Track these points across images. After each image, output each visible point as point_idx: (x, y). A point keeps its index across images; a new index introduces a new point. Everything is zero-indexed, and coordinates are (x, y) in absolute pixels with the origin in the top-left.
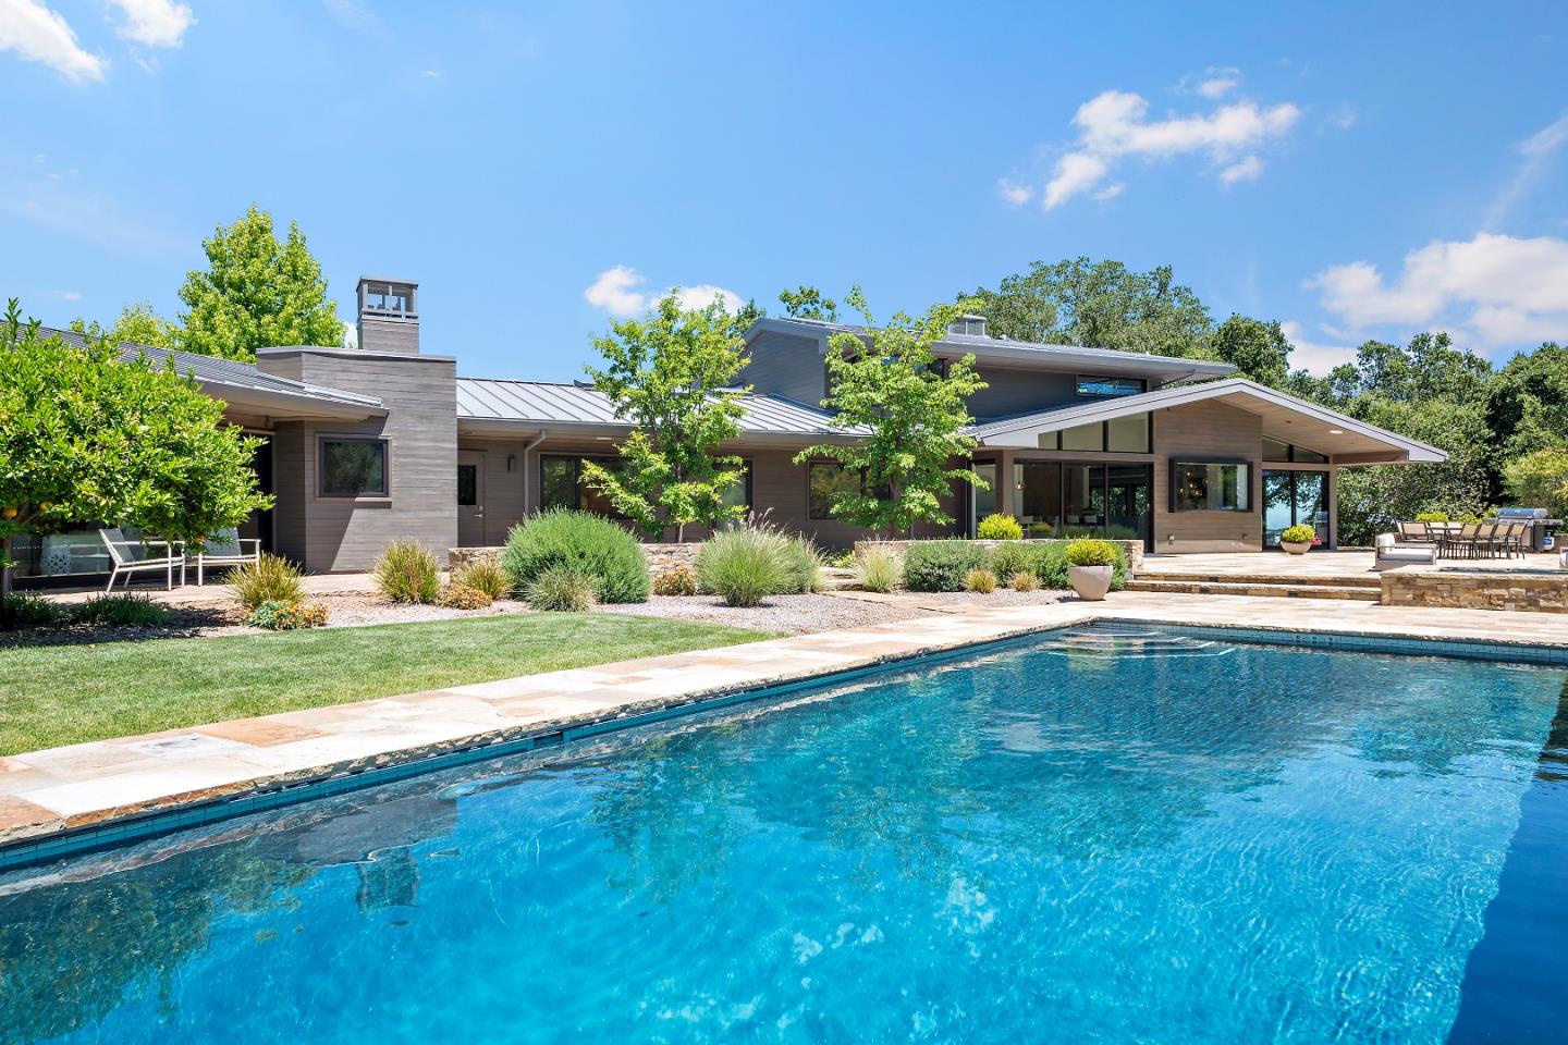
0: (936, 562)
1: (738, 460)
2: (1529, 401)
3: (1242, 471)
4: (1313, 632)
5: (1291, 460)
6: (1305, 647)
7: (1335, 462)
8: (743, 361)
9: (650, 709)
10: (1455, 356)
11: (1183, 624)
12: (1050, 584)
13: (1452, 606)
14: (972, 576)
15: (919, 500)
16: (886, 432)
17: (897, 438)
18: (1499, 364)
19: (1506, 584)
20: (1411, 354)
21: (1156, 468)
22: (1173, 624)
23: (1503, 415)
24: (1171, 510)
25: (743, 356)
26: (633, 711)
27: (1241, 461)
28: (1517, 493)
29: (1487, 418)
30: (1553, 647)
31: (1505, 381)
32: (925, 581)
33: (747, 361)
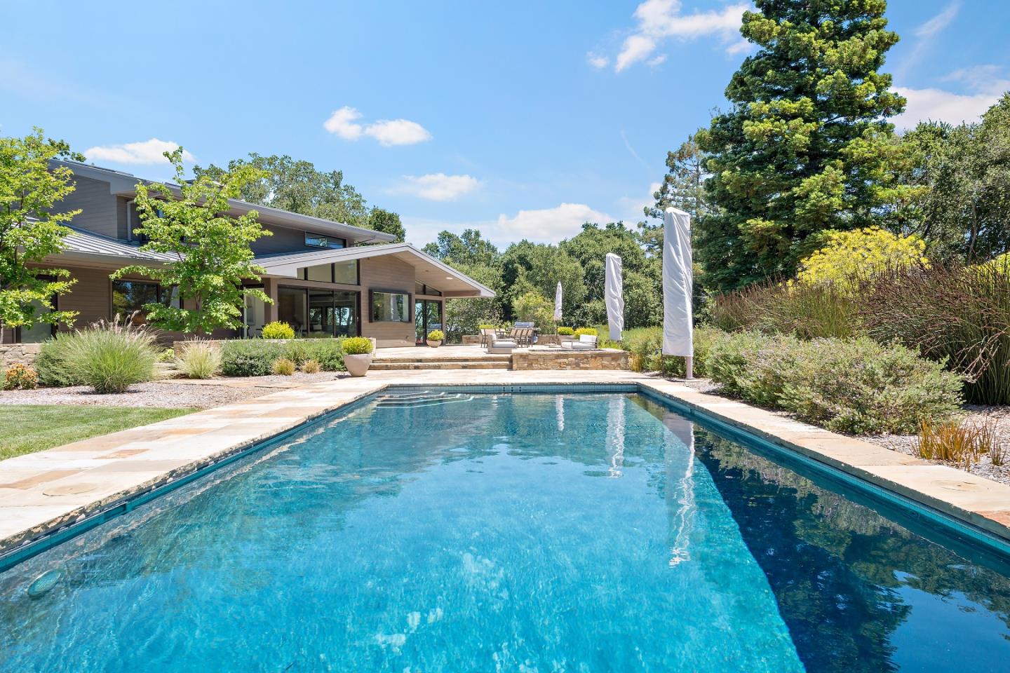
0: (248, 354)
1: (66, 273)
2: (521, 269)
3: (405, 298)
4: (512, 384)
5: (425, 294)
6: (508, 393)
7: (445, 296)
8: (68, 188)
9: (187, 472)
10: (482, 243)
11: (442, 385)
12: (326, 368)
13: (544, 369)
14: (276, 365)
15: (223, 311)
16: (194, 258)
17: (202, 265)
18: (502, 250)
19: (566, 356)
20: (463, 240)
21: (362, 294)
22: (437, 385)
23: (510, 276)
24: (371, 321)
25: (69, 184)
26: (179, 475)
27: (405, 293)
28: (518, 314)
29: (503, 276)
30: (618, 384)
31: (509, 257)
32: (240, 369)
33: (72, 189)
